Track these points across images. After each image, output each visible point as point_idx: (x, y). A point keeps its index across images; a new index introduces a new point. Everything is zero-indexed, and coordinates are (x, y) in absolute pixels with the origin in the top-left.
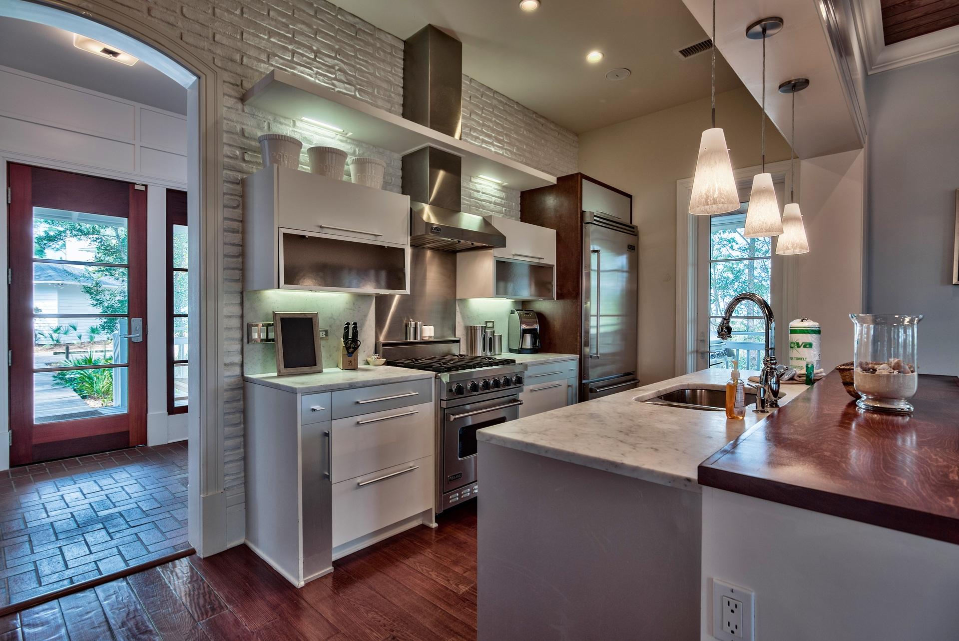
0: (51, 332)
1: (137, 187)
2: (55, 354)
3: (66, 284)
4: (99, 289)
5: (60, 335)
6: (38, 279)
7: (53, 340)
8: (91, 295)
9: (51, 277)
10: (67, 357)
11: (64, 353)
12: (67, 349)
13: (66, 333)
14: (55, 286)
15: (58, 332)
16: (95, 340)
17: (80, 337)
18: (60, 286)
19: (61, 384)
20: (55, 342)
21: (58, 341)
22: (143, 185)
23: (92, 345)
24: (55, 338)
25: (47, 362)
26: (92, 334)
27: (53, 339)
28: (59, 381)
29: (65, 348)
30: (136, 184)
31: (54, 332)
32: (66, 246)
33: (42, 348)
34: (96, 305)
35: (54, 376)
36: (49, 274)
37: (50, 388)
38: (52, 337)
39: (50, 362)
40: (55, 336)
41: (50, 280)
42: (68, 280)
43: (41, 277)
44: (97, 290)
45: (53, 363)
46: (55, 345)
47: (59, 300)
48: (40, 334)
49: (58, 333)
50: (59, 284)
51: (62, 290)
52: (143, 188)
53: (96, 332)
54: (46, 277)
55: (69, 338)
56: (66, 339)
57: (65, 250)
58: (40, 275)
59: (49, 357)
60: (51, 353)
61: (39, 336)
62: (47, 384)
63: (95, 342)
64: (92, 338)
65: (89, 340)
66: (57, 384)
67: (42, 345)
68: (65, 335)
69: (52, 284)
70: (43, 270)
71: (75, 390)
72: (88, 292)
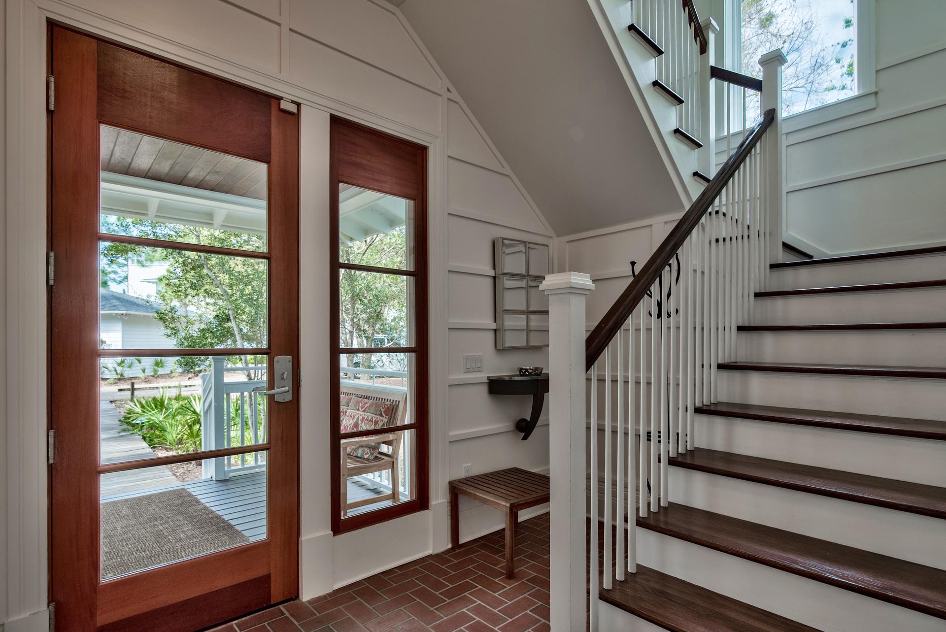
0: (115, 365)
1: (284, 105)
2: (121, 390)
3: (130, 314)
4: (175, 316)
5: (125, 369)
6: (103, 309)
7: (117, 374)
8: (164, 322)
9: (115, 307)
10: (133, 394)
11: (129, 390)
12: (133, 384)
13: (130, 367)
14: (119, 317)
15: (123, 365)
16: (159, 373)
17: (144, 371)
18: (124, 317)
19: (129, 430)
20: (119, 376)
21: (122, 375)
22: (293, 102)
23: (155, 379)
24: (119, 372)
25: (112, 399)
26: (156, 367)
27: (116, 372)
28: (125, 426)
29: (129, 382)
30: (281, 98)
31: (119, 365)
32: (129, 279)
33: (106, 382)
34: (169, 336)
35: (120, 421)
36: (113, 304)
37: (117, 435)
38: (116, 370)
39: (114, 399)
40: (119, 369)
41: (114, 310)
42: (132, 310)
43: (105, 307)
44: (173, 317)
45: (118, 401)
46: (119, 379)
47: (123, 331)
48: (104, 367)
49: (123, 367)
50: (123, 314)
51: (127, 321)
52: (293, 108)
53: (160, 365)
54: (110, 307)
55: (133, 372)
56: (130, 372)
57: (127, 282)
58: (105, 305)
59: (114, 393)
60: (115, 388)
61: (103, 369)
62: (112, 429)
63: (158, 376)
64: (155, 371)
65: (153, 374)
66: (124, 430)
67: (106, 379)
68: (129, 369)
69: (116, 314)
70: (107, 300)
71: (144, 438)
72: (161, 319)
